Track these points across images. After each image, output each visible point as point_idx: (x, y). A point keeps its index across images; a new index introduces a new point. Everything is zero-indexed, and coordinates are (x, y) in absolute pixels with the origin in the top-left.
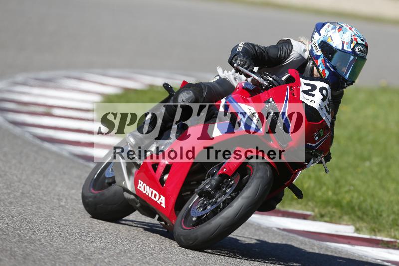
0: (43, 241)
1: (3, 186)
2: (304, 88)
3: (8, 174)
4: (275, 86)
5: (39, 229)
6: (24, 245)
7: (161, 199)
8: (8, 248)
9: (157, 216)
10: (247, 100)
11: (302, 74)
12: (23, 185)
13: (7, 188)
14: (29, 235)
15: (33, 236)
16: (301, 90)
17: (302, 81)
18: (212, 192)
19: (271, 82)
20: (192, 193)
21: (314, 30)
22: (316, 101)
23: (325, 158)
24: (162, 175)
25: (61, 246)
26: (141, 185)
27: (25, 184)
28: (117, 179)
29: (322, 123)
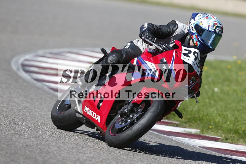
0: (55, 152)
1: (30, 119)
2: (184, 52)
3: (33, 111)
4: (167, 51)
5: (52, 145)
6: (43, 155)
7: (97, 117)
8: (34, 157)
9: (96, 128)
10: (150, 59)
11: (183, 44)
12: (43, 118)
13: (33, 120)
14: (46, 149)
15: (49, 150)
16: (182, 54)
17: (183, 48)
18: (128, 114)
19: (164, 48)
20: (117, 114)
21: (191, 17)
22: (190, 60)
23: (196, 94)
24: (99, 103)
25: (66, 156)
26: (86, 109)
27: (44, 118)
28: (72, 106)
29: (194, 73)
